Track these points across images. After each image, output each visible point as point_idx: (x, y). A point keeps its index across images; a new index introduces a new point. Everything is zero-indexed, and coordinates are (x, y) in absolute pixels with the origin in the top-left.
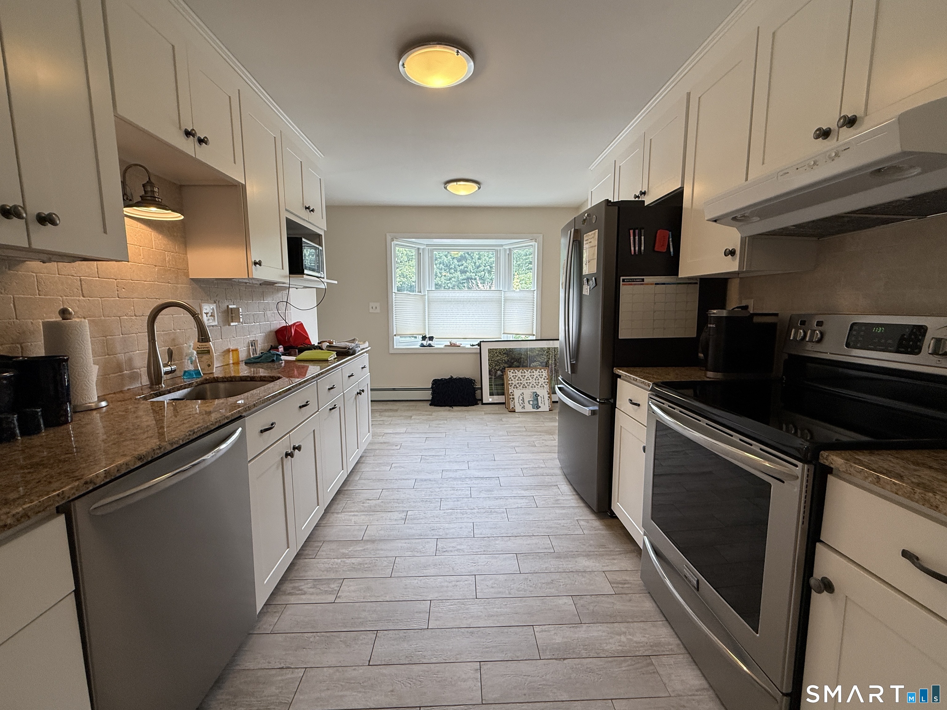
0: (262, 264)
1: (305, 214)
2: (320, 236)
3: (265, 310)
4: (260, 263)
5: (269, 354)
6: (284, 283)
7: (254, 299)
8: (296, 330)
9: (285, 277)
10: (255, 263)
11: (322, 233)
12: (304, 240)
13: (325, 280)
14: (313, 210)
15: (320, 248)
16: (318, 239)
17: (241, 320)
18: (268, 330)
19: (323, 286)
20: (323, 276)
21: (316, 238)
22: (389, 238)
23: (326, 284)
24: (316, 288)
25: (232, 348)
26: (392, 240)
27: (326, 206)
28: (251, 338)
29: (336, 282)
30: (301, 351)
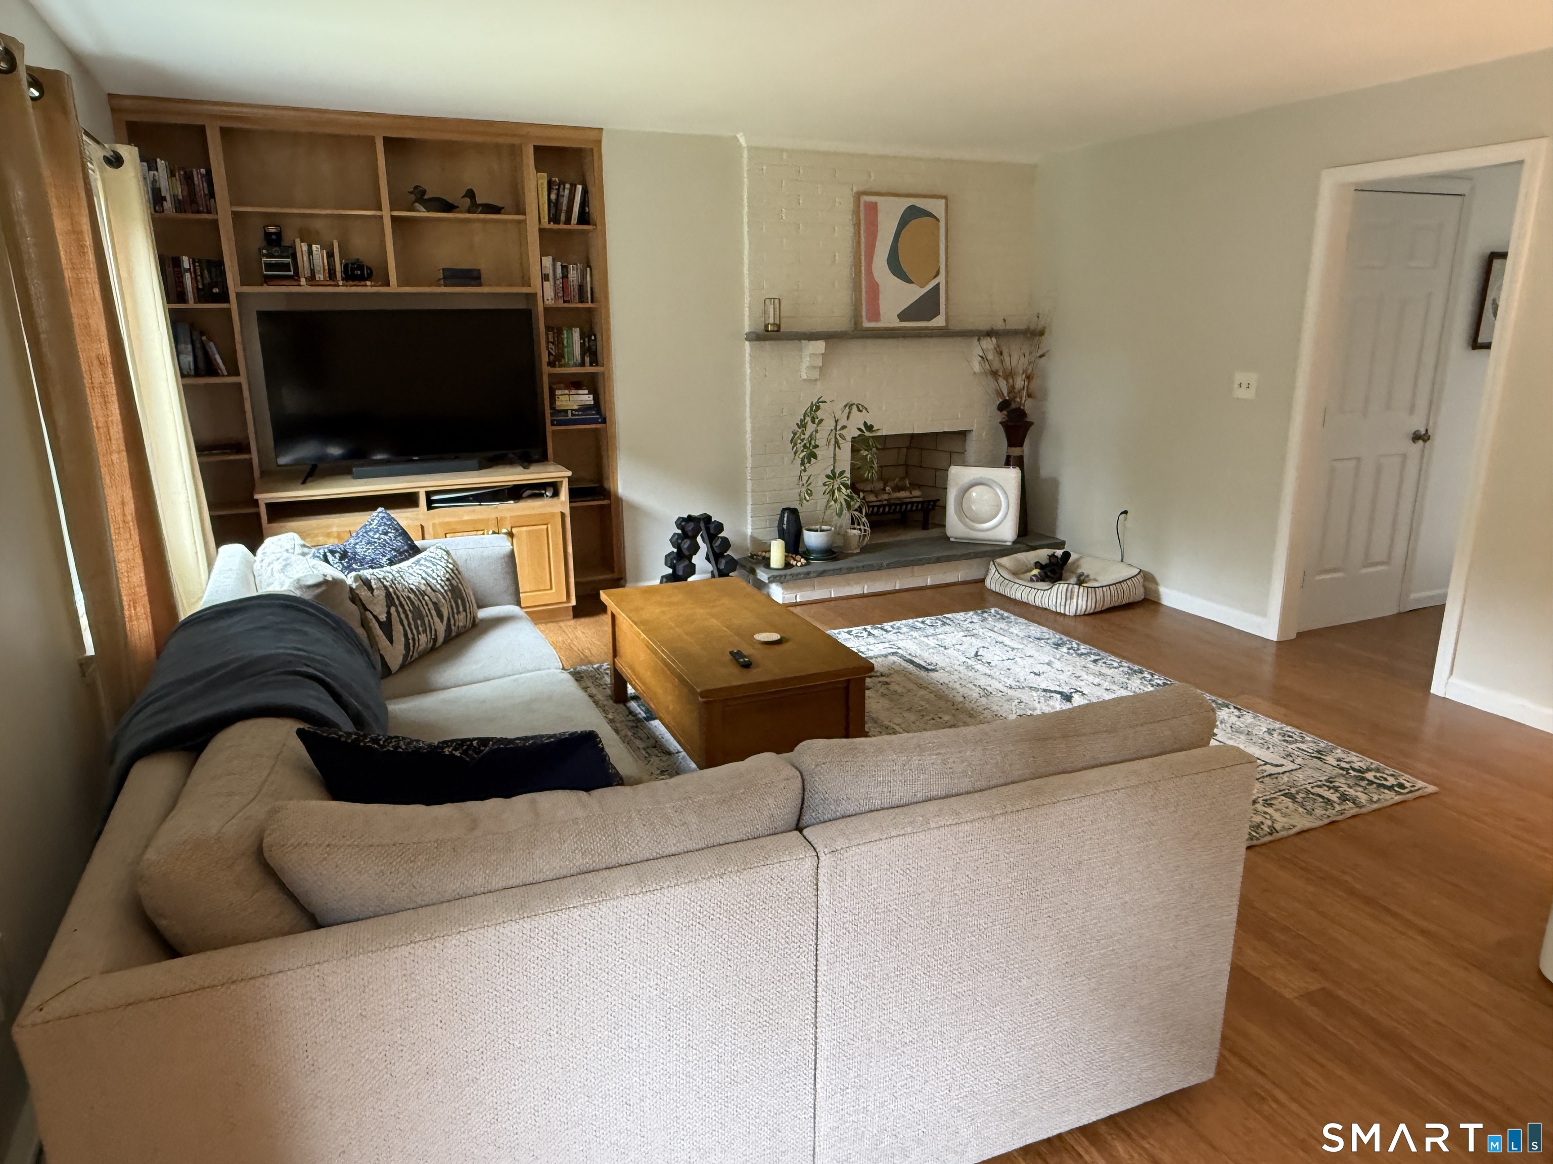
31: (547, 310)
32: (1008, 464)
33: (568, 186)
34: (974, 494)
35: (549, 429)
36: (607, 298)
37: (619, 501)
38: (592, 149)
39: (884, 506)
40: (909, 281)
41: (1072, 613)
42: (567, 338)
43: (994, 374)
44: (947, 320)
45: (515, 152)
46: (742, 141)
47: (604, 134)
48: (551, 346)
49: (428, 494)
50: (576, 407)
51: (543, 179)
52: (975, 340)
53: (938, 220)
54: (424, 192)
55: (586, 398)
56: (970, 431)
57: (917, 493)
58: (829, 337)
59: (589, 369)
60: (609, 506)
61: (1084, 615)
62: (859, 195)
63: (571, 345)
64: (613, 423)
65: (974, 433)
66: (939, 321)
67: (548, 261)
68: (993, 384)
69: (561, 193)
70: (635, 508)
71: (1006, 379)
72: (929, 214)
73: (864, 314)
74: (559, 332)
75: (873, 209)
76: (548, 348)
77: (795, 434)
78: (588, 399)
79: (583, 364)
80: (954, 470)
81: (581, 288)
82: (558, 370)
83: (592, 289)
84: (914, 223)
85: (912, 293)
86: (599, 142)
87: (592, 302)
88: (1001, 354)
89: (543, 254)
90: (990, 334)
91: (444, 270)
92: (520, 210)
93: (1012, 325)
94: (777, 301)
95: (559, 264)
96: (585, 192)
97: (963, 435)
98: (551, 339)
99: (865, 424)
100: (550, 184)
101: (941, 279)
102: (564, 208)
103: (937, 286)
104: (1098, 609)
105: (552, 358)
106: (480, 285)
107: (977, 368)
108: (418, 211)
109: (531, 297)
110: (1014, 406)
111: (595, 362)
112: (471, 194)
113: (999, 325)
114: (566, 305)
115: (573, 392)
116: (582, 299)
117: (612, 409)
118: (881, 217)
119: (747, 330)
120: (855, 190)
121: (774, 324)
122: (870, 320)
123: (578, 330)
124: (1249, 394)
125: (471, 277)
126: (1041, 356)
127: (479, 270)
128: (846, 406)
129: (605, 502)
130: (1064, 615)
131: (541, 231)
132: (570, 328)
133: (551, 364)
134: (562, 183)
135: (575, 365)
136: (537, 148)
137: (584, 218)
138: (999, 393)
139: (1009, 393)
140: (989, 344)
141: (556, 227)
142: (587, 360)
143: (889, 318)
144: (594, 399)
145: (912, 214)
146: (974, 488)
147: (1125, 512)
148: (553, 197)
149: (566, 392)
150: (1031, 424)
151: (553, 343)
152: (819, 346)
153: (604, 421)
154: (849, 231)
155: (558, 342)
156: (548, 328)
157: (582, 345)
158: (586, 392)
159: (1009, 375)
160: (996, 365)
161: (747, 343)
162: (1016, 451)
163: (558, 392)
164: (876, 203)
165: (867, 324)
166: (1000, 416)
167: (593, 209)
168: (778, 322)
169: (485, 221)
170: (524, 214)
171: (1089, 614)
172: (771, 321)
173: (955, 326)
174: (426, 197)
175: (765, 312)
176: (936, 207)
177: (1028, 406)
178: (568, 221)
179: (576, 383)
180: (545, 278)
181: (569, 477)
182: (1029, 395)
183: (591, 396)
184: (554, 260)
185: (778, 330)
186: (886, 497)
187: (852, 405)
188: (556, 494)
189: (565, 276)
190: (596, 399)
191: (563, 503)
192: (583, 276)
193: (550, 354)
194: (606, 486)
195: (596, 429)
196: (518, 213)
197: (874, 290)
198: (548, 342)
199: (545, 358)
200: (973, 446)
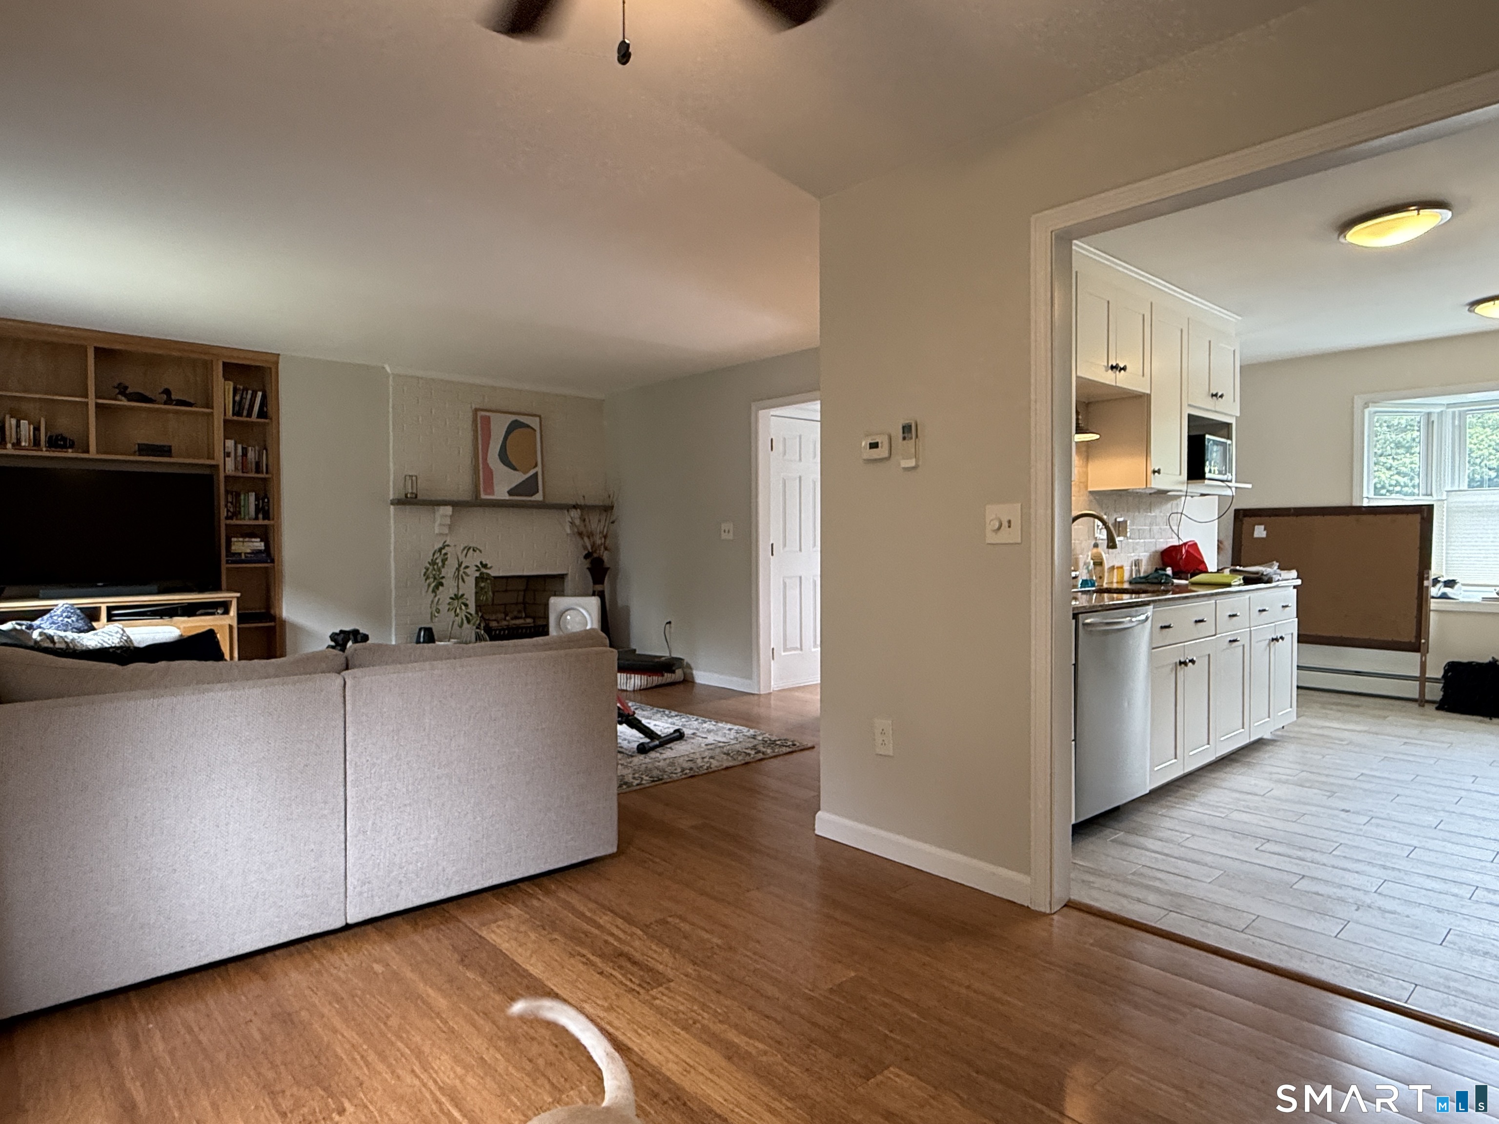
0: (1162, 471)
1: (1210, 403)
2: (1228, 425)
3: (1151, 524)
4: (1159, 472)
5: (1156, 575)
6: (1181, 491)
7: (1141, 511)
8: (1187, 551)
9: (1183, 483)
10: (1154, 472)
11: (1232, 421)
12: (1207, 436)
13: (1233, 484)
14: (1221, 396)
15: (1229, 442)
16: (1226, 430)
17: (1128, 535)
18: (1153, 549)
19: (1229, 492)
20: (1229, 479)
21: (1223, 429)
22: (1358, 402)
23: (1234, 489)
24: (1219, 496)
25: (1117, 564)
26: (1366, 405)
27: (1241, 367)
28: (1134, 556)
29: (1250, 486)
30: (1193, 575)
31: (227, 478)
32: (594, 594)
33: (250, 392)
34: (569, 617)
35: (224, 566)
36: (279, 470)
37: (283, 623)
38: (270, 368)
39: (504, 630)
40: (515, 469)
41: (631, 689)
42: (244, 499)
43: (580, 534)
44: (544, 496)
45: (207, 366)
46: (388, 369)
47: (281, 359)
48: (229, 505)
49: (109, 609)
50: (249, 551)
51: (230, 385)
52: (566, 512)
53: (535, 430)
54: (126, 388)
55: (258, 544)
56: (566, 575)
57: (529, 620)
58: (455, 504)
59: (261, 522)
60: (274, 628)
61: (640, 690)
62: (476, 410)
63: (247, 505)
64: (281, 562)
65: (569, 577)
66: (538, 497)
67: (230, 443)
68: (580, 542)
69: (244, 396)
70: (296, 628)
71: (589, 537)
72: (528, 426)
73: (482, 489)
74: (238, 495)
75: (487, 421)
76: (226, 506)
77: (427, 569)
78: (260, 545)
79: (257, 518)
80: (553, 600)
81: (258, 465)
82: (234, 522)
83: (267, 465)
84: (517, 433)
85: (518, 478)
86: (277, 363)
87: (267, 472)
88: (584, 520)
89: (226, 438)
90: (575, 507)
91: (139, 444)
92: (209, 405)
93: (590, 502)
94: (414, 478)
95: (240, 447)
96: (264, 397)
97: (562, 577)
98: (230, 499)
99: (481, 563)
100: (235, 391)
101: (539, 469)
102: (247, 406)
103: (536, 474)
104: (649, 686)
105: (230, 514)
106: (170, 456)
107: (569, 531)
108: (121, 400)
109: (216, 467)
110: (595, 555)
111: (267, 516)
112: (167, 392)
113: (581, 502)
114: (245, 475)
115: (247, 539)
116: (258, 470)
117: (280, 551)
118: (493, 426)
119: (391, 498)
120: (474, 407)
121: (412, 493)
122: (486, 493)
123: (254, 494)
124: (730, 536)
125: (165, 451)
126: (613, 522)
127: (170, 447)
128: (464, 549)
129: (272, 624)
130: (626, 691)
131: (226, 422)
132: (247, 492)
133: (227, 518)
134: (246, 390)
135: (250, 519)
136: (225, 364)
137: (262, 414)
138: (585, 548)
139: (592, 548)
140: (576, 514)
141: (240, 419)
142: (260, 516)
143: (501, 493)
144: (265, 546)
145: (515, 426)
146: (568, 612)
147: (670, 623)
148: (237, 398)
149: (241, 539)
150: (608, 569)
151: (232, 503)
152: (449, 510)
153: (273, 561)
154: (469, 435)
155: (237, 503)
156: (227, 492)
157: (257, 506)
158: (258, 540)
159: (590, 535)
160: (582, 529)
161: (392, 507)
162: (599, 588)
163: (233, 539)
164: (489, 417)
165: (484, 496)
166: (587, 564)
167: (270, 409)
168: (415, 491)
169: (177, 412)
170: (212, 408)
171: (644, 689)
172: (410, 491)
173: (551, 500)
174: (127, 392)
175: (405, 485)
176: (534, 422)
177: (606, 556)
178: (249, 415)
179: (249, 533)
180: (228, 455)
181: (238, 598)
182: (606, 549)
183: (263, 544)
184: (236, 444)
185: (416, 497)
186: (505, 623)
187: (470, 548)
188: (226, 612)
189: (245, 454)
190: (267, 545)
191: (232, 618)
192: (260, 455)
193: (228, 511)
194: (272, 612)
195: (267, 567)
196: (208, 408)
197: (489, 474)
198: (227, 502)
199: (224, 513)
200: (569, 584)
